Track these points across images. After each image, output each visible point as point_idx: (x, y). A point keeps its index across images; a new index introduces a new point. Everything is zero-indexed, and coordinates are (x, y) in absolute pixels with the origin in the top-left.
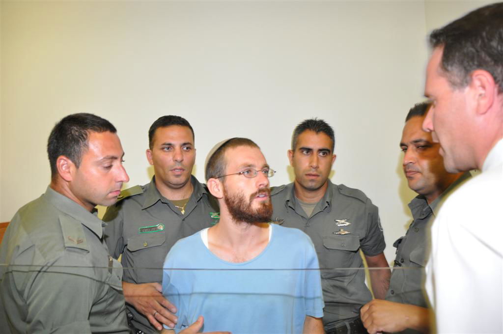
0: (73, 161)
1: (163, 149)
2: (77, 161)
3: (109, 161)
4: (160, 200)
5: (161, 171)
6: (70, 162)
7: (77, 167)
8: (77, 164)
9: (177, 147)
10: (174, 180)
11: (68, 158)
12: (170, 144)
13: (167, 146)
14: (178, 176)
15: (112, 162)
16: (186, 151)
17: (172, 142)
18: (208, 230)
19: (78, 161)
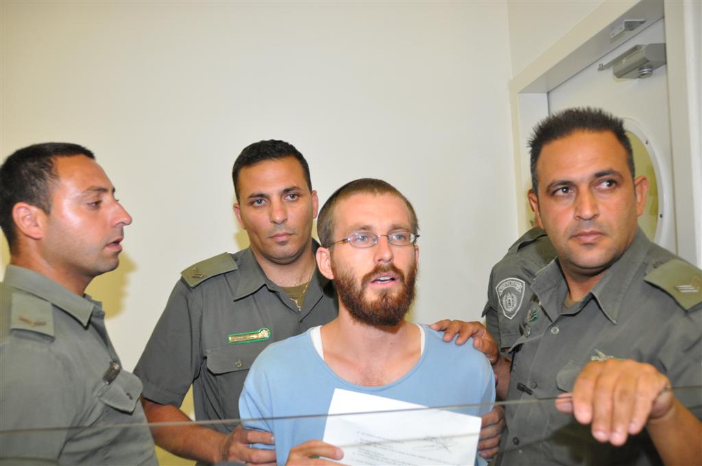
0: (39, 206)
1: (252, 203)
2: (45, 204)
3: (95, 194)
4: (265, 285)
5: (257, 240)
6: (34, 209)
7: (47, 212)
8: (47, 208)
9: (275, 199)
10: (278, 251)
11: (30, 204)
12: (262, 195)
13: (258, 198)
14: (283, 243)
15: (98, 196)
16: (292, 201)
17: (264, 191)
18: (321, 328)
19: (47, 203)
